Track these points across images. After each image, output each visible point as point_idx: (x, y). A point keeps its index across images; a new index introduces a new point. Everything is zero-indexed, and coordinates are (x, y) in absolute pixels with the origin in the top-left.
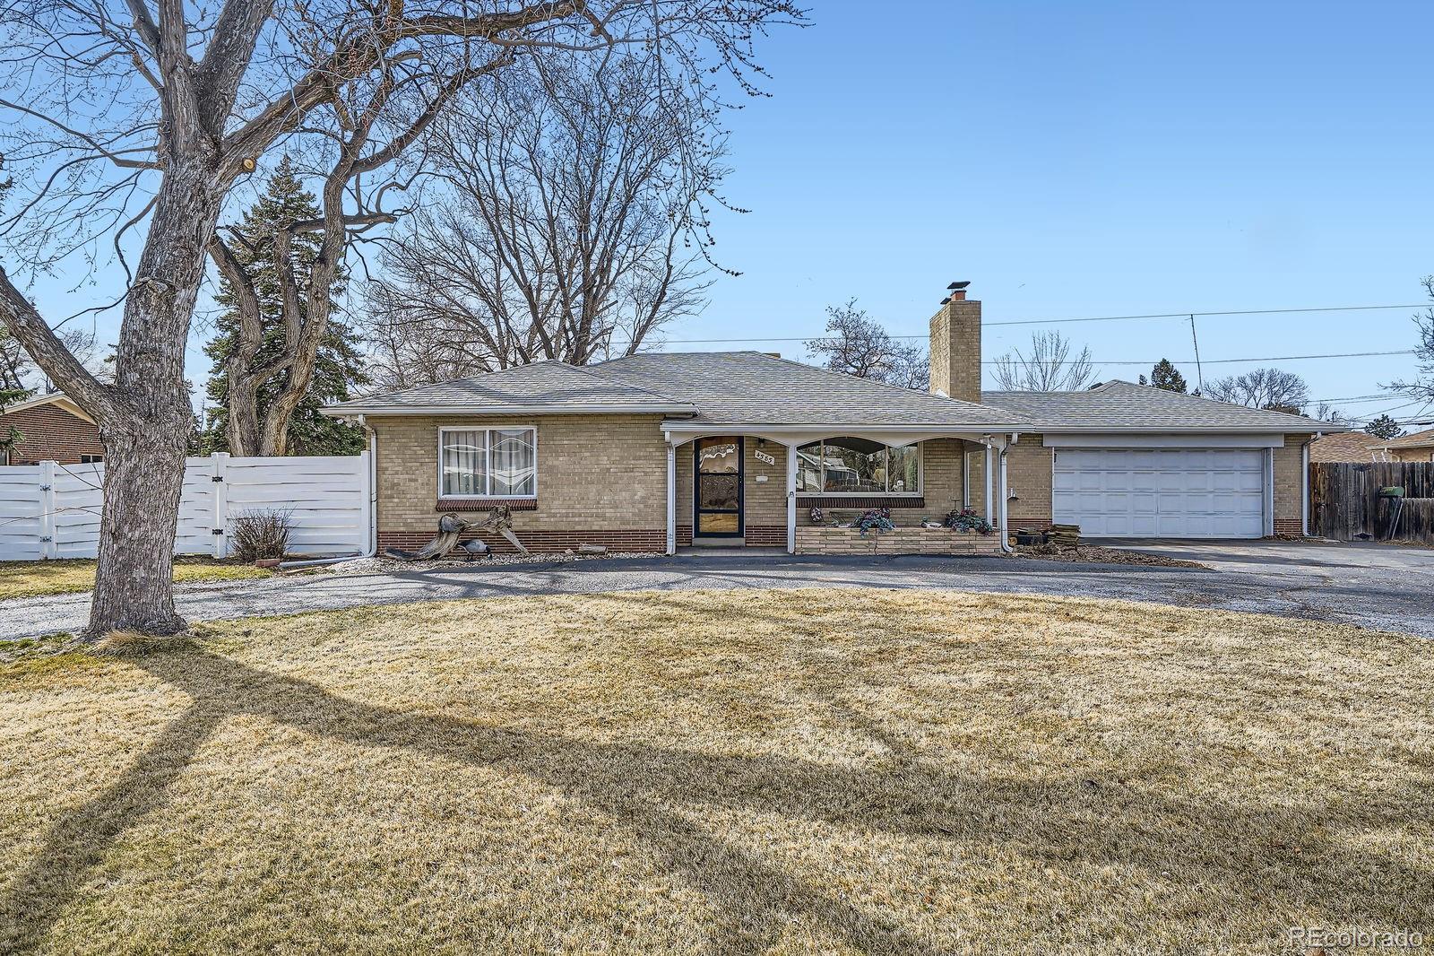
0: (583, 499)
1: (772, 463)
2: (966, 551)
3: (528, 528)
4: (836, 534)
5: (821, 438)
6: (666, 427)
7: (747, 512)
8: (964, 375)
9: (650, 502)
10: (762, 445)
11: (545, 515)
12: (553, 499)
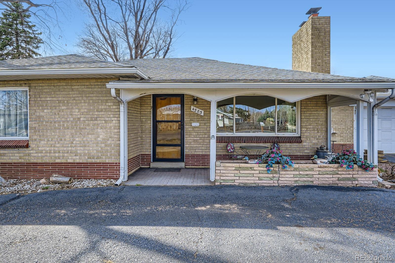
0: (61, 140)
1: (202, 114)
2: (350, 182)
3: (23, 161)
4: (246, 169)
5: (233, 95)
6: (112, 86)
7: (186, 145)
8: (320, 61)
9: (109, 142)
10: (195, 103)
11: (34, 152)
12: (40, 140)
